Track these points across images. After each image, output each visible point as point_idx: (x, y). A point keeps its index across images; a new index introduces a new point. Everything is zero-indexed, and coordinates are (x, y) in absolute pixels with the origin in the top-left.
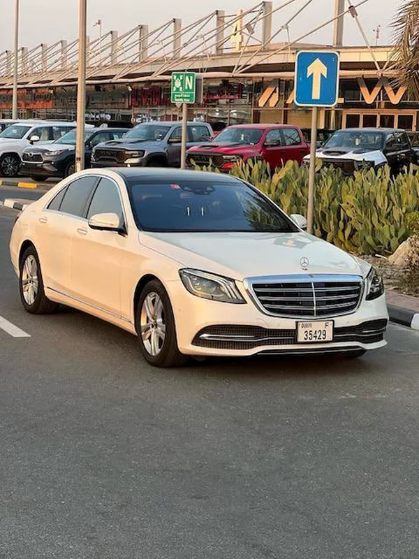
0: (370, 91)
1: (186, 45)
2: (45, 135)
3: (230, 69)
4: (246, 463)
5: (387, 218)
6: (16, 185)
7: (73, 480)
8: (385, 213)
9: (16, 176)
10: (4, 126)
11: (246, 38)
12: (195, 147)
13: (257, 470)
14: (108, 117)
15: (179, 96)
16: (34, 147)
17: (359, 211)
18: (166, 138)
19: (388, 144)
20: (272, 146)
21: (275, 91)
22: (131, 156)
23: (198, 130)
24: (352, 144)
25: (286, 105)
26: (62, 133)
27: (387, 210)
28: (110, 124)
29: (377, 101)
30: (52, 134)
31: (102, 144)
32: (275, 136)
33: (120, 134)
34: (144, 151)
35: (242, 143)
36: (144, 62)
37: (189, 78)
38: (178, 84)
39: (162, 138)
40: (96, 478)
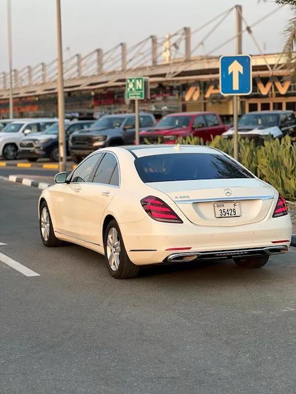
0: (265, 85)
1: (131, 60)
2: (35, 128)
3: (164, 75)
4: (222, 369)
5: (292, 173)
6: (16, 165)
7: (89, 390)
8: (290, 170)
9: (15, 159)
10: (5, 124)
11: (173, 53)
12: (144, 131)
13: (233, 374)
14: (77, 115)
15: (132, 94)
16: (27, 138)
17: (271, 170)
18: (122, 126)
19: (282, 122)
20: (199, 127)
21: (196, 90)
22: (98, 140)
23: (144, 120)
24: (256, 123)
25: (205, 99)
26: (47, 127)
27: (291, 168)
28: (80, 119)
29: (270, 93)
30: (40, 128)
31: (76, 133)
32: (200, 120)
33: (89, 125)
34: (106, 137)
35: (177, 127)
36: (102, 74)
37: (139, 81)
38: (131, 86)
39: (119, 126)
40: (107, 387)
